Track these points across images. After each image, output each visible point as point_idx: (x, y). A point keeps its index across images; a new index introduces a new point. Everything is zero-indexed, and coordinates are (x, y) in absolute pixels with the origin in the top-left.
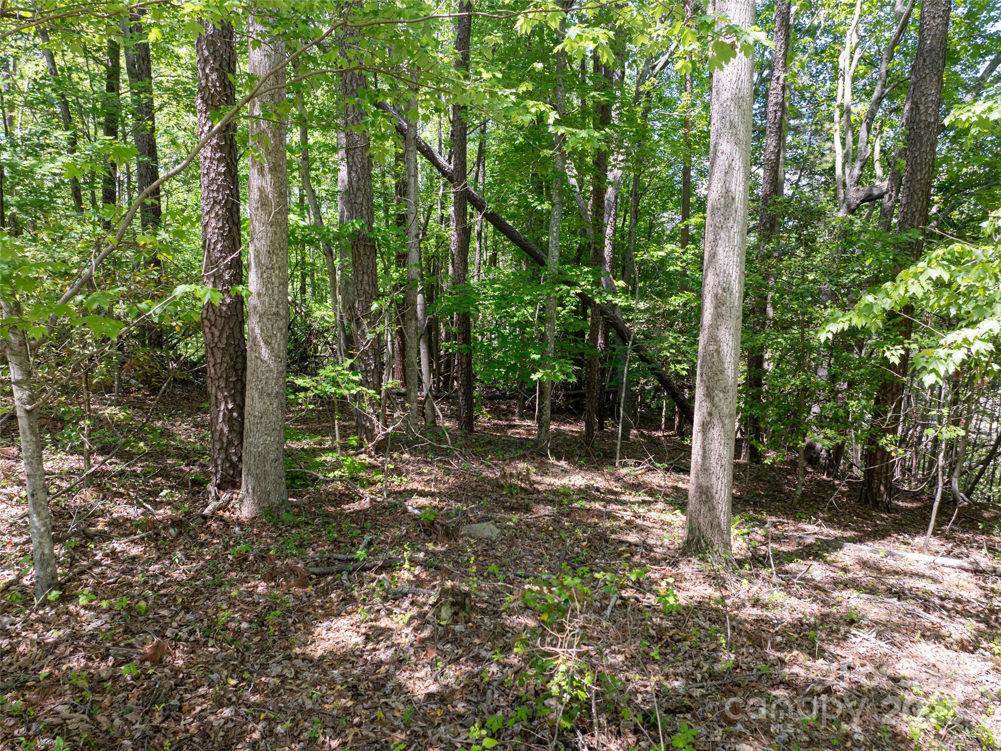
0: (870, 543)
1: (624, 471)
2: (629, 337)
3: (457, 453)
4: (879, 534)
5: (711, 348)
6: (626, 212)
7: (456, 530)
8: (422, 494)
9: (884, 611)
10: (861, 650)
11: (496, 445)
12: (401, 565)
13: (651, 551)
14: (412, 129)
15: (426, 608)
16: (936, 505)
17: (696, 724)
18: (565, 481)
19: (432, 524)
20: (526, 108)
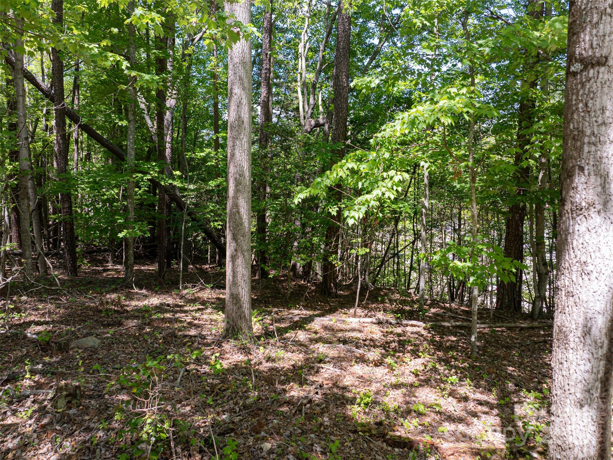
0: (328, 316)
1: (185, 292)
2: (185, 207)
3: (65, 292)
4: (332, 311)
5: (234, 210)
6: (179, 128)
7: (67, 345)
8: (38, 323)
9: (336, 352)
10: (326, 376)
11: (95, 284)
12: (23, 376)
13: (205, 338)
14: (19, 62)
15: (46, 403)
16: (358, 290)
17: (237, 438)
18: (146, 302)
19: (48, 343)
20: (106, 57)
